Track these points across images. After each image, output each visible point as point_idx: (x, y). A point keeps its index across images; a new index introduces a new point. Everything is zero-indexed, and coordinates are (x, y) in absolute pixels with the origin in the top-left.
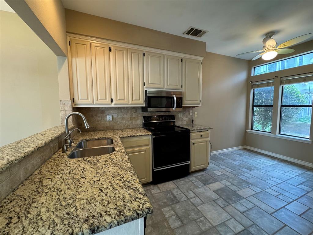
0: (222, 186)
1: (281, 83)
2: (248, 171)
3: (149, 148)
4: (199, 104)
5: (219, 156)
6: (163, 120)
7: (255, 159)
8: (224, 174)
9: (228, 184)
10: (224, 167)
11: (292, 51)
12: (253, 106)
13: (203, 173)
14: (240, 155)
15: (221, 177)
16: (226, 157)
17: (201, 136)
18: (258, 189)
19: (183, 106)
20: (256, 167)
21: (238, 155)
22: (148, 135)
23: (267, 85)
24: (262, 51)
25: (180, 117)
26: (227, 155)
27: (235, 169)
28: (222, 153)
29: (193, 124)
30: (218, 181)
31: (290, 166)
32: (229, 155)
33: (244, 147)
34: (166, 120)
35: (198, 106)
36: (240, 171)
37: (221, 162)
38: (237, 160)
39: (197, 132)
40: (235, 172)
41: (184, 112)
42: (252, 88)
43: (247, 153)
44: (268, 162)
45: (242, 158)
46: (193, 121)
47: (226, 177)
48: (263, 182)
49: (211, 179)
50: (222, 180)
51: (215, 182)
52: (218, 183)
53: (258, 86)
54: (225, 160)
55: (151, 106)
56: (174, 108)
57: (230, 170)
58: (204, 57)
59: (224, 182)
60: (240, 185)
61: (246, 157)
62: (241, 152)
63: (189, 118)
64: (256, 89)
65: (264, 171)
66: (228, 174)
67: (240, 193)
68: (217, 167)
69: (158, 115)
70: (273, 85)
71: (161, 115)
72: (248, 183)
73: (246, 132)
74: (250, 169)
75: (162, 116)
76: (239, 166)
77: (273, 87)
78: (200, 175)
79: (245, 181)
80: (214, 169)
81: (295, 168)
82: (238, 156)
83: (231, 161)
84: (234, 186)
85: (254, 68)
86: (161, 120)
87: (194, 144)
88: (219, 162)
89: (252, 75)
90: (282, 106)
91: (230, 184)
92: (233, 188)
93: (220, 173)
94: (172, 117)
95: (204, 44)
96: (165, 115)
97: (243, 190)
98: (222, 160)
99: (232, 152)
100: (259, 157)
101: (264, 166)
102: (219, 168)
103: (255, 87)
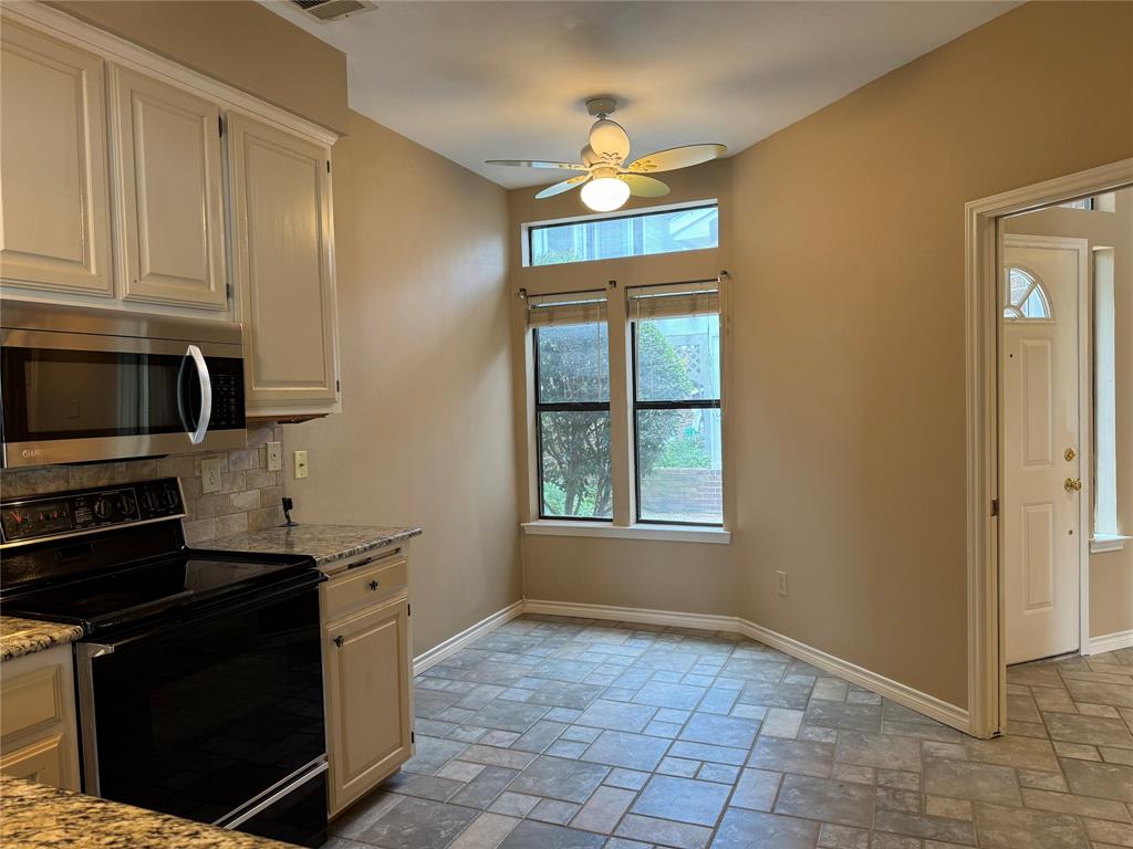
0: (509, 825)
1: (629, 309)
2: (572, 714)
4: (333, 401)
5: (430, 684)
7: (576, 650)
8: (490, 766)
9: (526, 804)
10: (477, 733)
11: (661, 188)
12: (540, 407)
13: (390, 803)
14: (515, 649)
15: (482, 785)
16: (465, 679)
17: (373, 585)
18: (638, 776)
19: (248, 414)
20: (594, 688)
21: (508, 652)
23: (581, 313)
24: (582, 168)
26: (463, 667)
27: (521, 722)
28: (439, 667)
29: (289, 524)
30: (479, 810)
32: (474, 664)
33: (517, 608)
34: (121, 519)
35: (324, 415)
36: (545, 726)
37: (455, 714)
38: (516, 680)
39: (351, 566)
40: (528, 738)
41: (233, 458)
42: (529, 322)
43: (538, 633)
44: (623, 650)
45: (530, 661)
47: (506, 774)
48: (639, 739)
49: (442, 814)
50: (496, 795)
51: (470, 820)
52: (483, 819)
53: (552, 316)
54: (465, 695)
55: (33, 427)
56: (193, 430)
57: (507, 736)
58: (341, 135)
59: (507, 802)
60: (572, 790)
61: (540, 651)
62: (518, 633)
63: (263, 493)
64: (544, 330)
65: (624, 695)
66: (505, 759)
67: (587, 821)
68: (447, 746)
70: (603, 316)
72: (596, 766)
74: (575, 703)
76: (530, 702)
77: (604, 325)
78: (383, 821)
79: (582, 764)
80: (439, 758)
82: (512, 657)
83: (492, 692)
84: (553, 805)
85: (530, 230)
88: (445, 715)
89: (526, 263)
90: (638, 406)
91: (535, 801)
92: (553, 812)
93: (474, 770)
94: (163, 493)
97: (593, 804)
98: (455, 701)
99: (477, 646)
100: (586, 637)
101: (616, 671)
102: (455, 746)
103: (540, 321)
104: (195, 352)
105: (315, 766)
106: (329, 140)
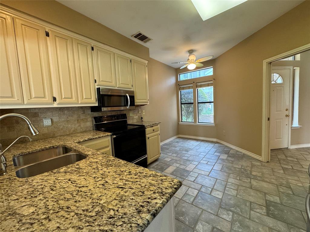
0: (175, 168)
1: (197, 87)
2: (186, 152)
3: (110, 149)
4: (148, 103)
5: (164, 146)
6: (116, 120)
7: (187, 143)
8: (172, 159)
9: (178, 165)
10: (171, 154)
11: (202, 65)
12: (181, 104)
13: (157, 163)
14: (177, 142)
15: (171, 162)
16: (169, 146)
17: (154, 130)
18: (197, 163)
19: (135, 104)
20: (190, 149)
21: (176, 142)
22: (108, 135)
23: (188, 88)
24: (187, 63)
25: (131, 115)
26: (169, 144)
27: (178, 153)
28: (165, 144)
29: (142, 121)
30: (170, 165)
31: (206, 143)
32: (171, 144)
33: (178, 136)
34: (119, 119)
35: (146, 105)
36: (181, 154)
37: (167, 151)
38: (177, 147)
39: (150, 127)
40: (179, 155)
41: (134, 111)
42: (179, 90)
43: (181, 140)
44: (195, 143)
45: (180, 144)
46: (142, 118)
47: (175, 160)
48: (197, 157)
49: (165, 165)
50: (173, 163)
51: (169, 167)
52: (171, 167)
53: (183, 88)
54: (169, 148)
55: (105, 106)
56: (127, 106)
57: (175, 155)
58: (149, 61)
59: (175, 164)
60: (185, 164)
61: (182, 143)
62: (178, 140)
63: (139, 116)
64: (182, 91)
65: (195, 150)
66: (175, 158)
67: (188, 169)
68: (166, 156)
69: (110, 115)
70: (192, 88)
71: (112, 114)
72: (190, 161)
73: (178, 124)
74: (187, 151)
75: (114, 116)
76: (179, 150)
77: (192, 89)
78: (156, 165)
79: (187, 160)
80: (164, 157)
81: (209, 143)
82: (177, 143)
83: (174, 148)
84: (182, 166)
85: (180, 75)
86: (114, 120)
87: (149, 138)
88: (166, 151)
89: (179, 80)
90: (198, 103)
91: (179, 165)
92: (182, 167)
93: (170, 159)
94: (124, 116)
95: (147, 50)
96: (116, 114)
97: (189, 166)
98: (168, 149)
99: (171, 141)
100: (189, 141)
101: (194, 146)
102: (167, 156)
103: (181, 89)
104: (127, 95)
105: (145, 156)
106: (147, 62)
